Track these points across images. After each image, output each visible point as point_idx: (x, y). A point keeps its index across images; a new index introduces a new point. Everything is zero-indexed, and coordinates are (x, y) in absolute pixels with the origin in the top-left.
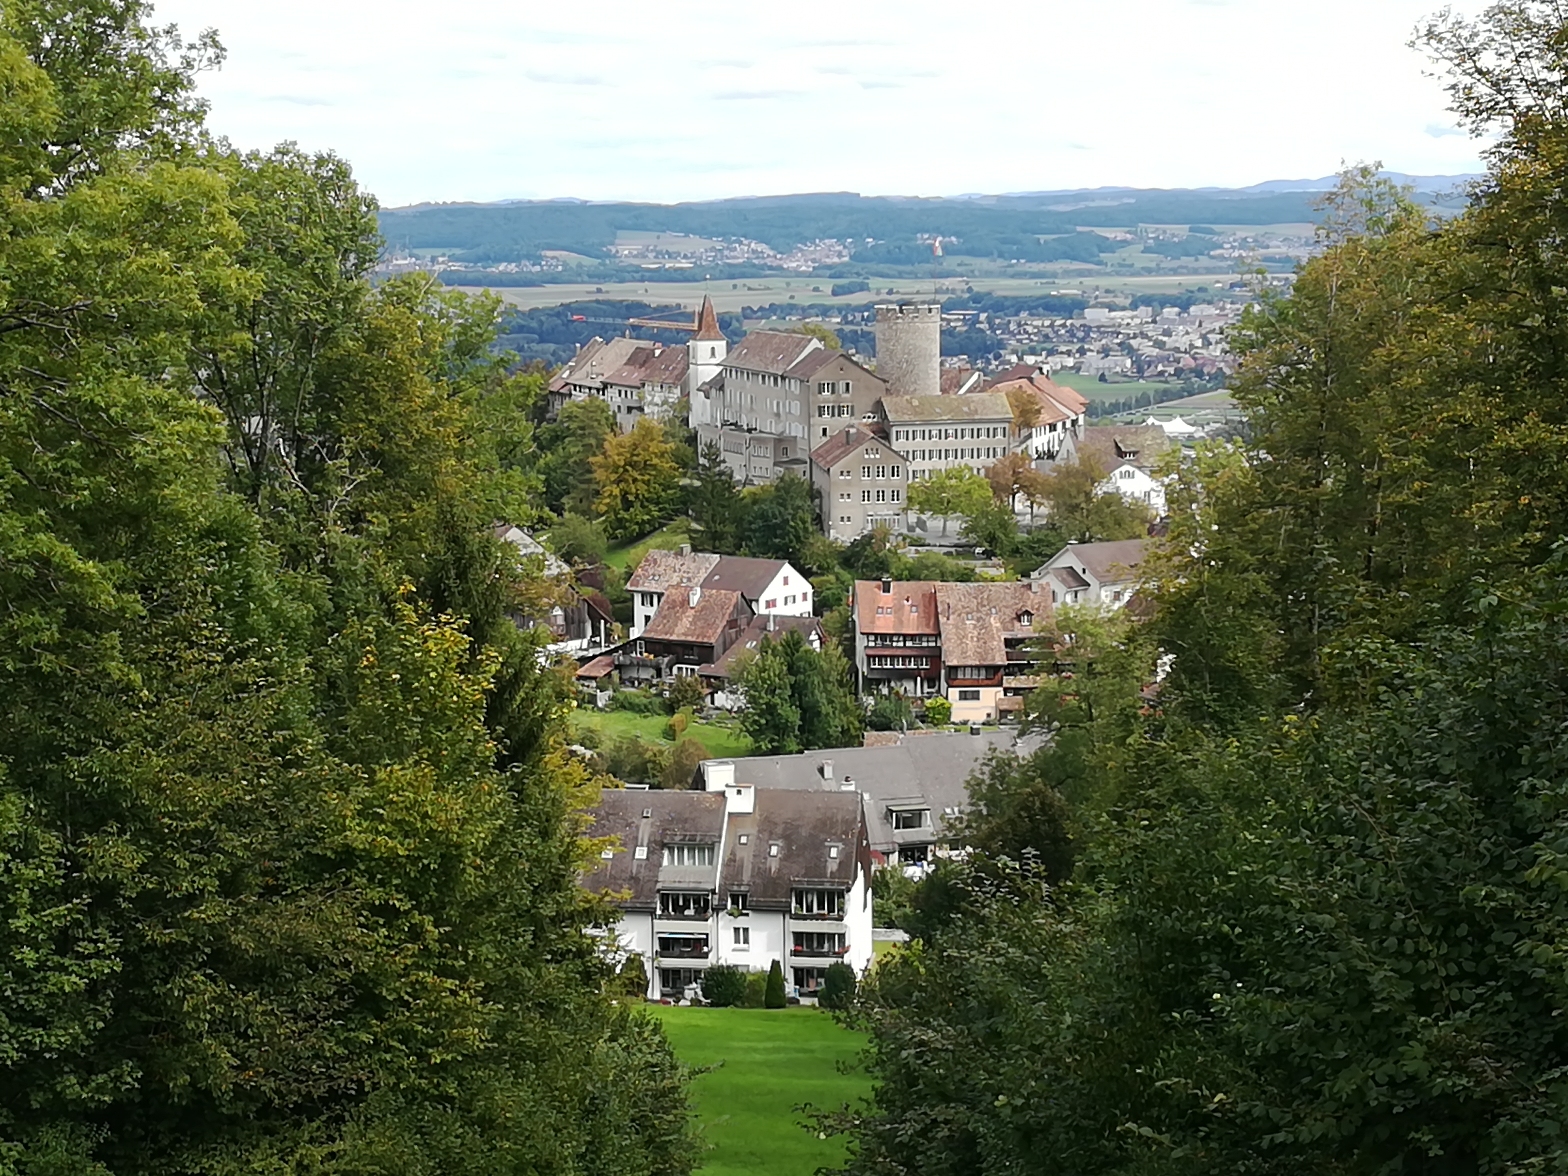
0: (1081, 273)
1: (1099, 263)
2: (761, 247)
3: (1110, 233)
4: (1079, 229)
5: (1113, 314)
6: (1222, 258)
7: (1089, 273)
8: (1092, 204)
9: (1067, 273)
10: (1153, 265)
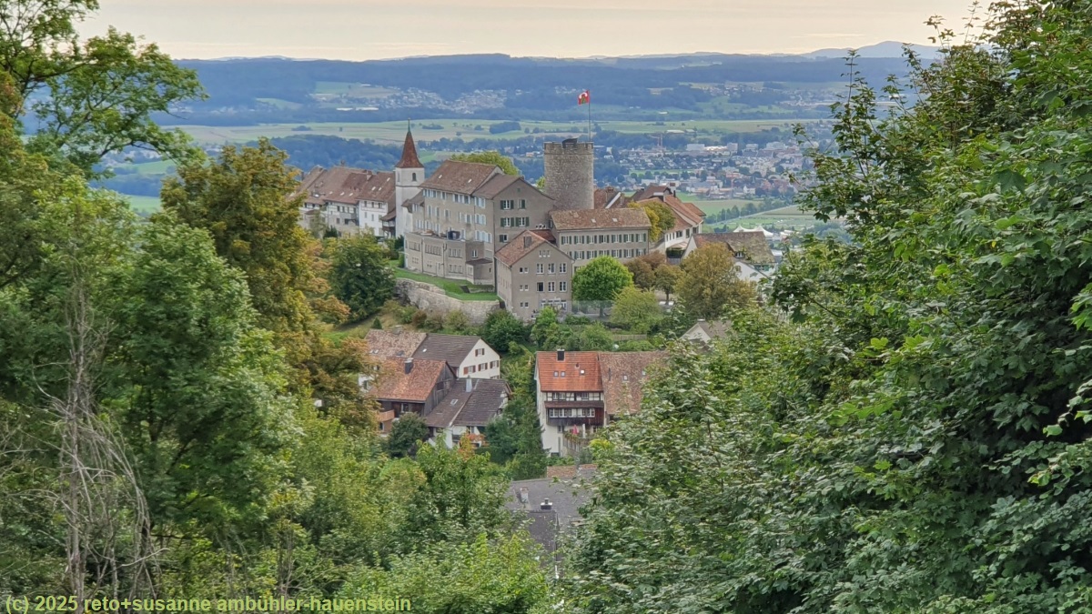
0: (683, 117)
1: (696, 110)
2: (432, 95)
3: (704, 87)
4: (681, 84)
5: (708, 148)
6: (789, 107)
7: (689, 117)
8: (691, 65)
9: (672, 117)
10: (737, 111)
